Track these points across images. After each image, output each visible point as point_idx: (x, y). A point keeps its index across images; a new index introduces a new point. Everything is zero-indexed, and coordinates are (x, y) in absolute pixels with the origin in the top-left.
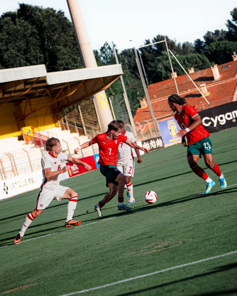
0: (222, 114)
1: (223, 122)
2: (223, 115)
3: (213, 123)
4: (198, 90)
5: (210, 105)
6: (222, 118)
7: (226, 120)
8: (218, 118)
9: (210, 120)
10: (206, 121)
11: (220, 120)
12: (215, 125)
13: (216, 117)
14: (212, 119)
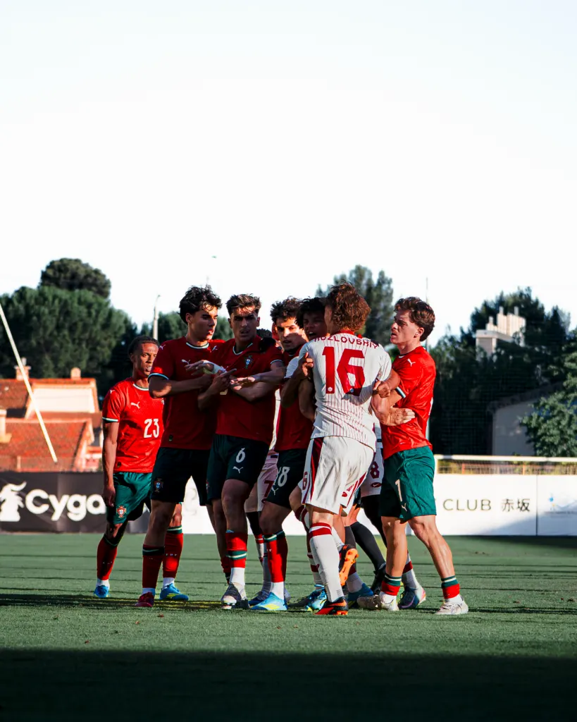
0: (82, 494)
1: (77, 515)
2: (84, 497)
3: (51, 511)
4: (39, 425)
5: (56, 464)
6: (77, 504)
7: (88, 513)
8: (68, 500)
9: (47, 501)
10: (38, 501)
11: (71, 507)
12: (56, 517)
13: (65, 498)
14: (53, 498)
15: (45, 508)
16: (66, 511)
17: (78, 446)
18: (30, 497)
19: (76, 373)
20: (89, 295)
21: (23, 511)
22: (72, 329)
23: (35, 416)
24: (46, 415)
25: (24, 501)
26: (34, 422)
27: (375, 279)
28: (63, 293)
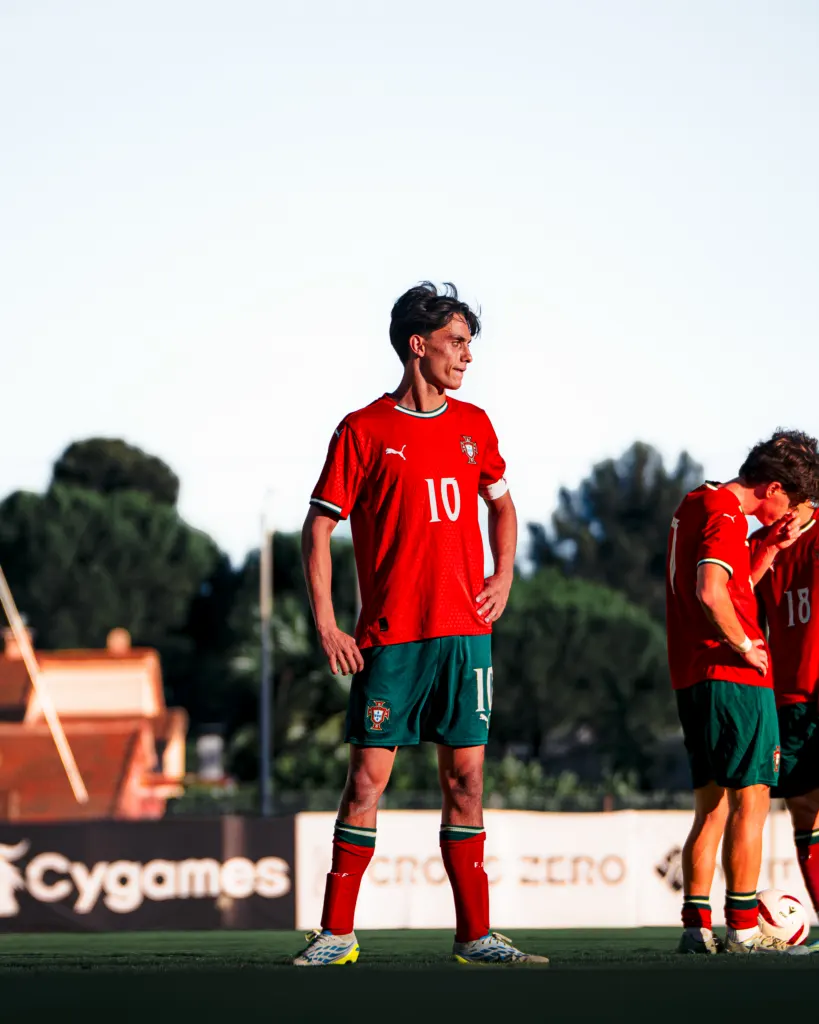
1: (124, 900)
2: (137, 866)
3: (75, 894)
5: (83, 805)
6: (123, 881)
7: (144, 895)
8: (106, 874)
9: (67, 876)
10: (51, 877)
11: (113, 887)
12: (85, 904)
13: (101, 869)
14: (79, 871)
15: (62, 889)
16: (103, 894)
17: (124, 773)
18: (36, 869)
19: (119, 641)
20: (140, 499)
21: (22, 895)
22: (112, 563)
23: (43, 721)
24: (65, 720)
25: (23, 874)
26: (41, 731)
27: (670, 466)
28: (93, 498)
